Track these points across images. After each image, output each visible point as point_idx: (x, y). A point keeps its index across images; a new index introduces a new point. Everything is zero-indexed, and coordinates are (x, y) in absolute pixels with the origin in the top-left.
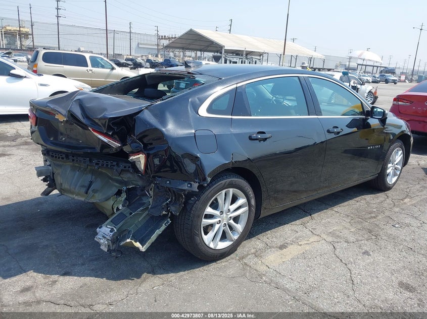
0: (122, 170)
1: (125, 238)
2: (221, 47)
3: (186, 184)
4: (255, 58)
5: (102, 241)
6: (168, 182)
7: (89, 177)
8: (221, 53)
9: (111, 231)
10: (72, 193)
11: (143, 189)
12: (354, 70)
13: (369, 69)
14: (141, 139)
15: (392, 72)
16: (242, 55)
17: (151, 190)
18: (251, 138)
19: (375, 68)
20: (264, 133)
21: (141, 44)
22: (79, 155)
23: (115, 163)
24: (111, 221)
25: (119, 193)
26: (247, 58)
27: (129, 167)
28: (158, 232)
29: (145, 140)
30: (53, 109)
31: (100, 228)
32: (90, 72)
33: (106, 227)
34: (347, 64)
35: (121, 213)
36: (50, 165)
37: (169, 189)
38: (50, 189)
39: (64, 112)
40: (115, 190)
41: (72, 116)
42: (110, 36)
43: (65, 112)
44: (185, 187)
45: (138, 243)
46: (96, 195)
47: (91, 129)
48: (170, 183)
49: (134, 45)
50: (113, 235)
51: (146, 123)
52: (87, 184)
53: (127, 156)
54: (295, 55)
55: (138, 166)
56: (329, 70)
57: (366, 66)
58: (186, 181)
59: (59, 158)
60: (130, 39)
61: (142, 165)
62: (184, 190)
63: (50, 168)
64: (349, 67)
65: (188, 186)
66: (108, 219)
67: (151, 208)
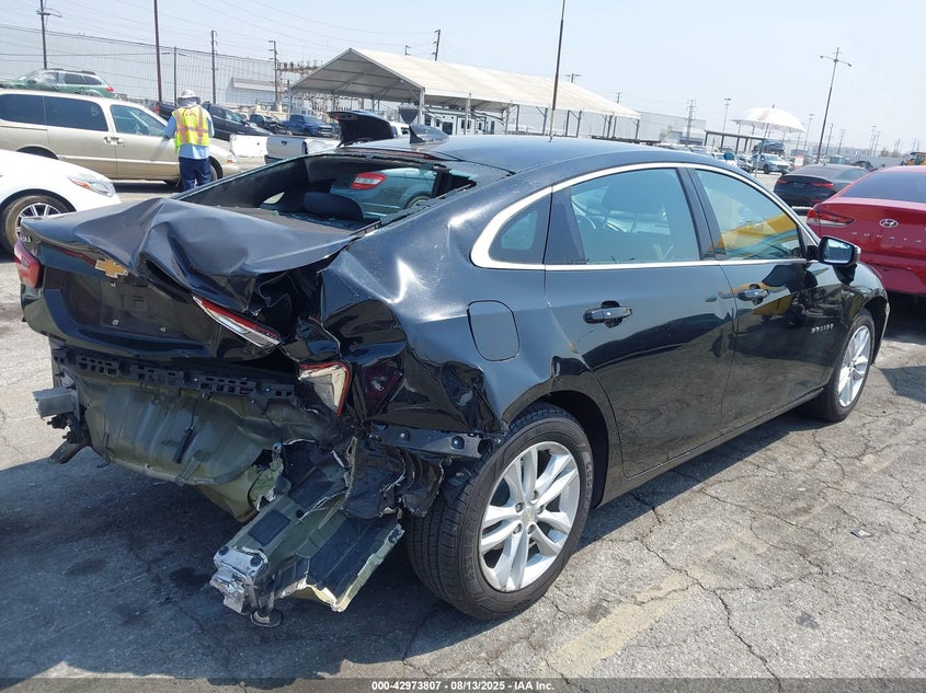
0: (271, 402)
1: (289, 579)
2: (418, 90)
3: (450, 439)
4: (493, 115)
5: (231, 589)
6: (403, 435)
7: (184, 419)
8: (417, 103)
9: (254, 563)
10: (140, 459)
11: (326, 448)
12: (700, 143)
13: (730, 143)
14: (335, 329)
15: (777, 149)
16: (463, 109)
17: (350, 452)
18: (589, 319)
19: (742, 141)
20: (614, 304)
21: (242, 81)
22: (156, 365)
23: (252, 384)
24: (250, 534)
25: (264, 460)
26: (473, 116)
27: (289, 394)
28: (375, 559)
29: (346, 331)
30: (93, 249)
31: (223, 553)
32: (114, 143)
33: (239, 549)
34: (685, 130)
35: (274, 512)
36: (73, 387)
37: (402, 453)
38: (74, 446)
39: (126, 257)
40: (254, 452)
41: (152, 266)
42: (166, 60)
43: (129, 257)
44: (447, 446)
45: (326, 590)
46: (207, 465)
47: (200, 303)
48: (408, 437)
49: (223, 83)
50: (261, 572)
51: (347, 286)
52: (179, 437)
53: (294, 369)
54: (576, 109)
55: (323, 396)
56: (650, 143)
57: (724, 135)
58: (448, 432)
59: (102, 370)
60: (214, 70)
61: (335, 394)
62: (445, 456)
63: (74, 393)
64: (688, 137)
65: (453, 445)
66: (239, 526)
67: (353, 498)
